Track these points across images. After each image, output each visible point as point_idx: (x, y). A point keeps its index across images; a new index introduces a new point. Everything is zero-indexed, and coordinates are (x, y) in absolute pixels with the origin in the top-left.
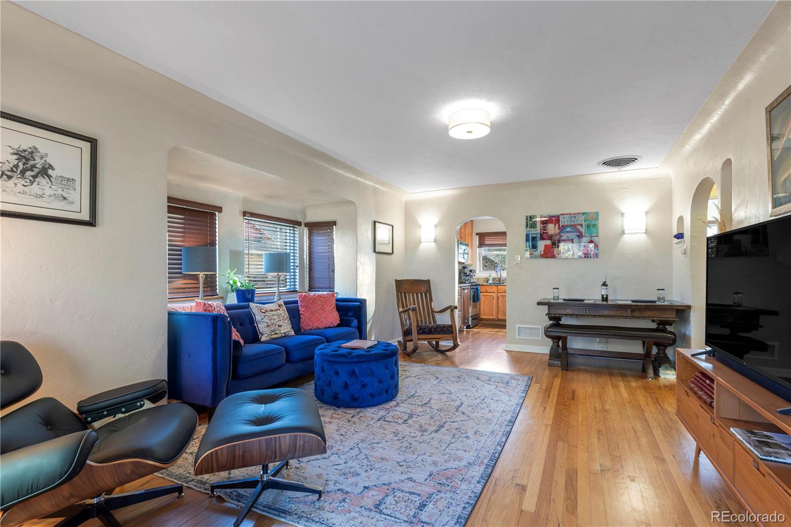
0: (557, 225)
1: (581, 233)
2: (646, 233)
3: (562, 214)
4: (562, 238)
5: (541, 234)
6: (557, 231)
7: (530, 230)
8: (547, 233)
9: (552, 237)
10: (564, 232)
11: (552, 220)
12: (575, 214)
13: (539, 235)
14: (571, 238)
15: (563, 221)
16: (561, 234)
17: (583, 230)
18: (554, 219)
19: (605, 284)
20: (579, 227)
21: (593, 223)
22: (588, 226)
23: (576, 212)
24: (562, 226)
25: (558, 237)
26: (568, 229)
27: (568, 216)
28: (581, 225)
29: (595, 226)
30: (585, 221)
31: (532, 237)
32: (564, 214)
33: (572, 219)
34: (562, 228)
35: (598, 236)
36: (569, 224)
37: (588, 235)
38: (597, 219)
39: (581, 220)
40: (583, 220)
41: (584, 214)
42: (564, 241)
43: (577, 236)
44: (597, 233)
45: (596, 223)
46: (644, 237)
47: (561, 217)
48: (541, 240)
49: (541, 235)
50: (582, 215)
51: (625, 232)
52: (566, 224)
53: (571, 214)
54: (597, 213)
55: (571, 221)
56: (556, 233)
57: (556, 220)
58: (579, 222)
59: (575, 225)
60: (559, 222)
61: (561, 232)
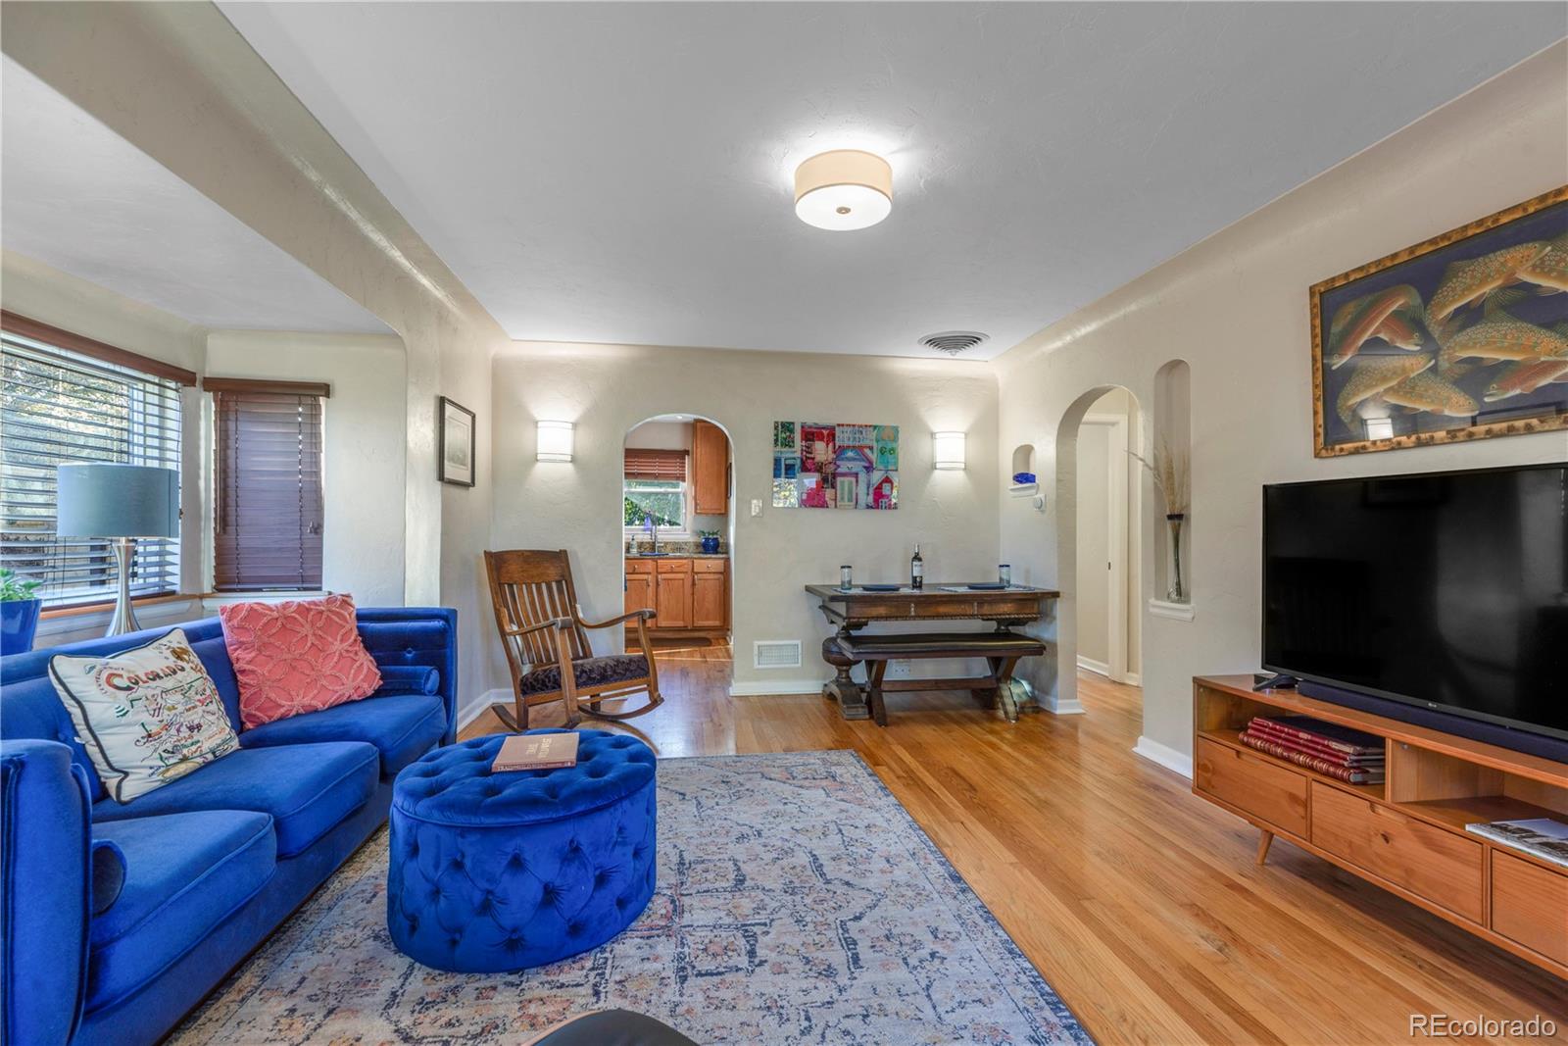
0: (831, 445)
1: (871, 463)
2: (965, 469)
3: (839, 425)
4: (839, 470)
5: (802, 459)
6: (831, 456)
7: (783, 450)
8: (813, 459)
9: (821, 468)
10: (843, 460)
11: (822, 434)
12: (861, 426)
13: (798, 462)
14: (854, 470)
15: (843, 438)
16: (838, 463)
17: (873, 456)
18: (825, 432)
19: (917, 558)
20: (867, 451)
21: (889, 446)
22: (882, 451)
23: (864, 424)
24: (840, 447)
25: (832, 467)
26: (850, 454)
27: (850, 429)
28: (871, 448)
29: (893, 451)
30: (877, 441)
31: (786, 465)
32: (843, 425)
33: (857, 436)
34: (839, 451)
35: (897, 470)
36: (851, 444)
37: (881, 467)
38: (895, 439)
39: (870, 438)
40: (874, 438)
41: (875, 427)
42: (844, 475)
43: (865, 467)
44: (896, 463)
45: (894, 445)
46: (961, 474)
47: (837, 429)
48: (802, 471)
49: (803, 462)
50: (871, 429)
51: (938, 466)
52: (846, 443)
53: (854, 426)
54: (896, 429)
55: (855, 438)
56: (830, 459)
57: (828, 434)
58: (867, 443)
59: (861, 448)
60: (834, 440)
61: (837, 458)
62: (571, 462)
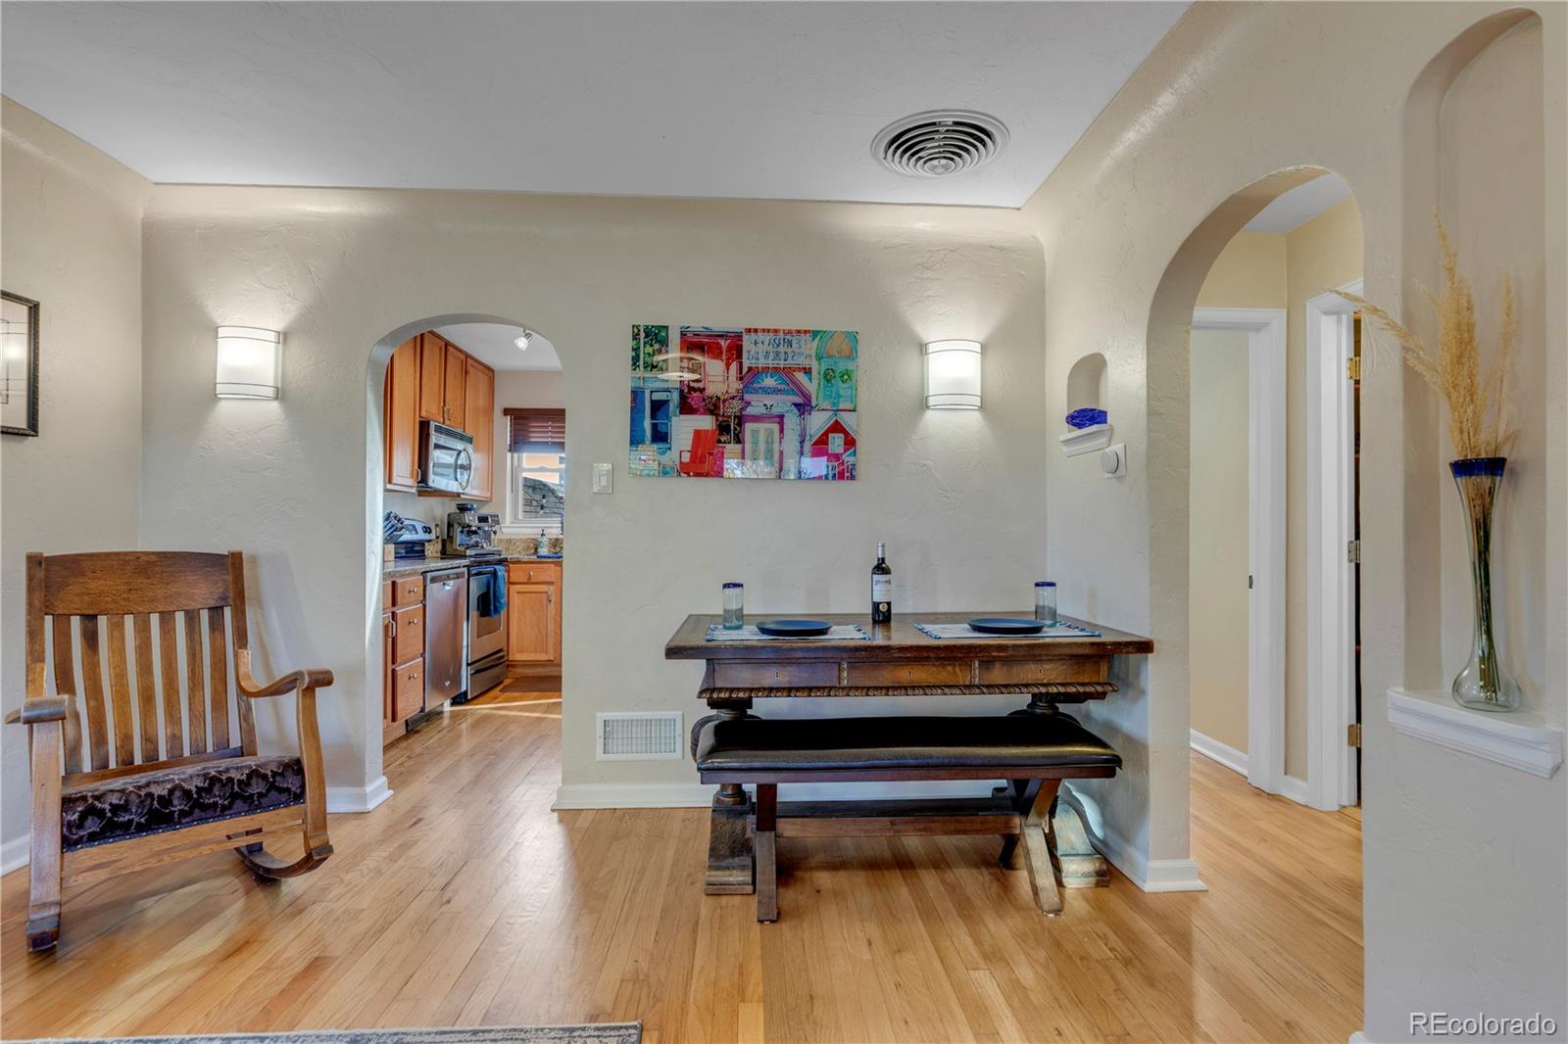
0: (734, 366)
1: (807, 398)
2: (982, 408)
3: (749, 331)
4: (750, 411)
5: (682, 391)
6: (735, 385)
7: (648, 375)
8: (702, 390)
9: (716, 406)
10: (756, 391)
11: (720, 347)
12: (790, 332)
13: (675, 397)
14: (776, 411)
15: (754, 353)
16: (747, 397)
17: (812, 386)
18: (724, 343)
19: (881, 568)
20: (801, 377)
21: (841, 366)
22: (828, 376)
23: (794, 328)
24: (750, 369)
25: (736, 405)
26: (769, 382)
27: (767, 338)
28: (808, 371)
29: (846, 375)
30: (819, 358)
31: (652, 401)
32: (756, 331)
33: (781, 349)
34: (750, 377)
35: (854, 411)
36: (771, 363)
37: (825, 405)
38: (852, 355)
39: (805, 352)
40: (814, 355)
41: (815, 334)
42: (756, 419)
43: (796, 405)
44: (853, 398)
45: (850, 366)
46: (973, 420)
47: (745, 337)
48: (681, 413)
49: (683, 397)
50: (808, 337)
51: (932, 401)
52: (762, 363)
53: (776, 331)
54: (853, 337)
55: (777, 354)
56: (732, 392)
57: (730, 348)
58: (801, 361)
59: (788, 371)
60: (740, 356)
61: (747, 388)
62: (276, 398)
